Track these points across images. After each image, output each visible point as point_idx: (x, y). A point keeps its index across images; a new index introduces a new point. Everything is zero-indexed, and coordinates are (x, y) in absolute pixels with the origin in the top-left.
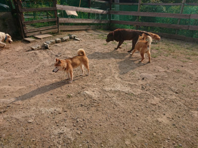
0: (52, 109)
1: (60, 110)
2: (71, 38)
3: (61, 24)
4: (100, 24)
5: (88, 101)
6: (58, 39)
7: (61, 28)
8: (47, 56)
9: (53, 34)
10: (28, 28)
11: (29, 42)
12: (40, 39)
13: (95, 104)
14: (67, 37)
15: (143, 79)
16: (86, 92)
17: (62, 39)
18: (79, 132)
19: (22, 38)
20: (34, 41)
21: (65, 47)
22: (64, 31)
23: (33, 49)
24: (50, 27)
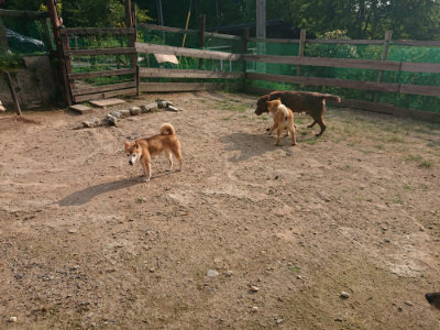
0: (109, 217)
1: (122, 219)
2: (160, 106)
3: (144, 79)
4: (223, 80)
5: (170, 209)
6: (135, 108)
7: (144, 86)
8: (111, 137)
9: (127, 98)
10: (80, 86)
11: (79, 113)
12: (101, 107)
13: (182, 213)
14: (153, 105)
15: (277, 178)
16: (171, 195)
17: (142, 107)
18: (147, 247)
19: (67, 105)
20: (90, 111)
21: (146, 123)
22: (149, 93)
23: (86, 126)
24: (122, 85)
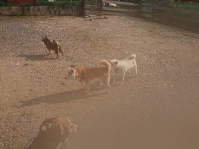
2: (105, 18)
9: (98, 15)
11: (86, 18)
17: (100, 17)
